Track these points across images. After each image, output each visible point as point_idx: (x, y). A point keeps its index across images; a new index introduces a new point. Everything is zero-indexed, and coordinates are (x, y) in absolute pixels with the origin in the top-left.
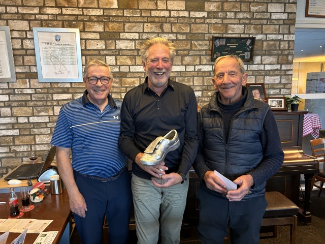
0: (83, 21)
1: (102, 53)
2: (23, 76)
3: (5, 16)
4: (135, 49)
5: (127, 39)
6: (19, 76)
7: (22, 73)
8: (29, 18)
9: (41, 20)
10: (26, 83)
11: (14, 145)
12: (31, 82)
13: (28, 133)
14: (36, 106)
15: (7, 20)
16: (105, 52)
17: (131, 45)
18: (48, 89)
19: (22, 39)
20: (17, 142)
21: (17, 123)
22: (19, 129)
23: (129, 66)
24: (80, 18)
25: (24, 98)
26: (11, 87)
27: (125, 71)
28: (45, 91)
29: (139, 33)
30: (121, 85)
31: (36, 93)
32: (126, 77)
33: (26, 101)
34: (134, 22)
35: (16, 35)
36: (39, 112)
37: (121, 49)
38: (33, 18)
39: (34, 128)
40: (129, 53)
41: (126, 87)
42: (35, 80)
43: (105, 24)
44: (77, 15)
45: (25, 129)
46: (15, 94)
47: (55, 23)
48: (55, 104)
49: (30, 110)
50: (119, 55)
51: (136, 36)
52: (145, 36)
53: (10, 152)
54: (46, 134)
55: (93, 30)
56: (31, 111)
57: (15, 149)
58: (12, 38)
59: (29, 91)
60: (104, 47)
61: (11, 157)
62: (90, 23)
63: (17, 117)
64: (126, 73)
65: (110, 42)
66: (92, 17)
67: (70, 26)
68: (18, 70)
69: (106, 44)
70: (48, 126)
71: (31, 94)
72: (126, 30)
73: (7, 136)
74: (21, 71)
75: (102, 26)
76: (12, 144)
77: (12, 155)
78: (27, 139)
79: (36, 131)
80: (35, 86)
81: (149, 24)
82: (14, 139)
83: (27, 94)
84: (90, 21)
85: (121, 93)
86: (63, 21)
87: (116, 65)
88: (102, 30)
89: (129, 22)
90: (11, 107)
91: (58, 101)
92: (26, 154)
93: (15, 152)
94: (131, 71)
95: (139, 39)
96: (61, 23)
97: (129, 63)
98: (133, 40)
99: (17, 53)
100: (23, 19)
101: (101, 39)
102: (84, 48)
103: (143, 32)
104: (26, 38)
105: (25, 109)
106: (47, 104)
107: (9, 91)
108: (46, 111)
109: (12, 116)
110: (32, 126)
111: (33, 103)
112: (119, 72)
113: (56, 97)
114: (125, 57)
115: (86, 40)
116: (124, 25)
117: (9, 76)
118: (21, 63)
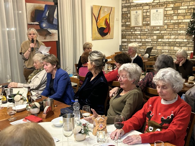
0: (167, 4)
1: (172, 15)
2: (145, 25)
3: (142, 5)
4: (185, 13)
5: (182, 9)
6: (144, 25)
7: (145, 24)
8: (149, 5)
9: (153, 5)
10: (146, 27)
11: (140, 49)
13: (144, 45)
14: (148, 35)
15: (143, 6)
16: (173, 15)
17: (184, 11)
18: (152, 29)
19: (146, 12)
20: (141, 48)
21: (142, 41)
22: (142, 43)
23: (182, 20)
24: (165, 3)
25: (145, 33)
27: (180, 22)
28: (151, 30)
29: (187, 6)
30: (178, 27)
31: (148, 31)
32: (180, 24)
33: (145, 34)
34: (186, 2)
35: (145, 11)
36: (149, 37)
37: (179, 13)
38: (150, 4)
39: (146, 43)
40: (183, 14)
41: (180, 28)
42: (149, 26)
43: (174, 4)
44: (165, 2)
45: (144, 43)
46: (142, 31)
47: (157, 5)
48: (154, 35)
49: (146, 37)
50: (178, 15)
51: (186, 7)
52: (190, 7)
54: (150, 46)
55: (170, 7)
58: (143, 12)
59: (146, 30)
60: (173, 13)
62: (169, 4)
63: (142, 39)
64: (181, 22)
65: (176, 10)
66: (170, 2)
67: (162, 6)
68: (144, 23)
69: (174, 12)
70: (151, 43)
71: (147, 31)
72: (182, 5)
75: (173, 5)
78: (144, 47)
80: (148, 28)
81: (192, 2)
83: (146, 31)
84: (169, 3)
85: (178, 30)
86: (160, 4)
87: (177, 19)
88: (173, 6)
89: (184, 2)
90: (140, 35)
91: (155, 34)
92: (143, 52)
93: (140, 51)
94: (183, 21)
95: (187, 8)
96: (159, 5)
97: (182, 18)
98: (185, 9)
99: (144, 17)
100: (147, 5)
101: (172, 10)
102: (166, 14)
103: (189, 6)
104: (148, 12)
105: (144, 36)
106: (152, 35)
107: (140, 30)
108: (151, 37)
109: (140, 39)
112: (178, 22)
113: (154, 32)
114: (181, 16)
115: (167, 11)
116: (182, 3)
117: (141, 25)
118: (145, 20)
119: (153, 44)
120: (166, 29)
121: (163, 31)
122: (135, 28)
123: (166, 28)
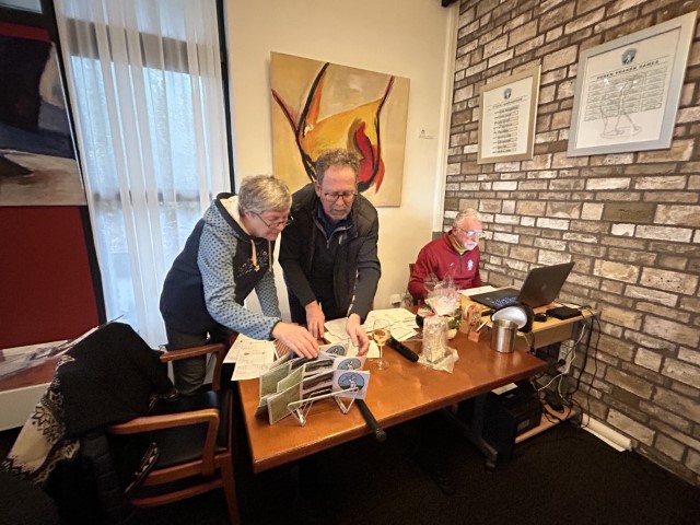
2: (545, 149)
3: (541, 51)
6: (539, 151)
7: (545, 144)
8: (580, 38)
9: (604, 32)
10: (546, 161)
11: (508, 258)
12: (555, 158)
13: (529, 243)
14: (553, 200)
15: (542, 57)
18: (580, 169)
19: (557, 83)
20: (513, 255)
21: (519, 226)
22: (520, 235)
25: (537, 186)
26: (523, 169)
28: (576, 173)
31: (558, 178)
33: (539, 191)
35: (550, 78)
36: (554, 211)
38: (589, 32)
39: (540, 237)
42: (562, 154)
45: (528, 236)
46: (526, 180)
47: (634, 25)
48: (588, 198)
49: (540, 206)
53: (502, 266)
54: (557, 251)
56: (543, 209)
57: (509, 263)
58: (541, 87)
59: (548, 175)
61: (501, 273)
63: (521, 216)
67: (674, 14)
68: (540, 140)
70: (564, 238)
71: (549, 180)
73: (503, 242)
74: (543, 141)
76: (506, 255)
77: (503, 271)
78: (527, 252)
79: (542, 242)
80: (560, 164)
82: (510, 249)
83: (543, 180)
86: (655, 12)
90: (516, 199)
91: (595, 192)
92: (520, 275)
93: (507, 267)
96: (648, 19)
99: (544, 110)
100: (569, 45)
104: (567, 79)
105: (536, 203)
106: (574, 197)
107: (518, 176)
108: (567, 210)
109: (515, 214)
110: (538, 234)
111: (549, 194)
113: (592, 185)
117: (524, 151)
118: (546, 127)
119: (578, 248)
120: (681, 164)
121: (660, 179)
122: (498, 167)
123: (686, 156)
